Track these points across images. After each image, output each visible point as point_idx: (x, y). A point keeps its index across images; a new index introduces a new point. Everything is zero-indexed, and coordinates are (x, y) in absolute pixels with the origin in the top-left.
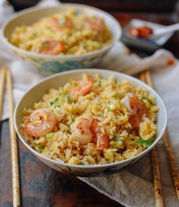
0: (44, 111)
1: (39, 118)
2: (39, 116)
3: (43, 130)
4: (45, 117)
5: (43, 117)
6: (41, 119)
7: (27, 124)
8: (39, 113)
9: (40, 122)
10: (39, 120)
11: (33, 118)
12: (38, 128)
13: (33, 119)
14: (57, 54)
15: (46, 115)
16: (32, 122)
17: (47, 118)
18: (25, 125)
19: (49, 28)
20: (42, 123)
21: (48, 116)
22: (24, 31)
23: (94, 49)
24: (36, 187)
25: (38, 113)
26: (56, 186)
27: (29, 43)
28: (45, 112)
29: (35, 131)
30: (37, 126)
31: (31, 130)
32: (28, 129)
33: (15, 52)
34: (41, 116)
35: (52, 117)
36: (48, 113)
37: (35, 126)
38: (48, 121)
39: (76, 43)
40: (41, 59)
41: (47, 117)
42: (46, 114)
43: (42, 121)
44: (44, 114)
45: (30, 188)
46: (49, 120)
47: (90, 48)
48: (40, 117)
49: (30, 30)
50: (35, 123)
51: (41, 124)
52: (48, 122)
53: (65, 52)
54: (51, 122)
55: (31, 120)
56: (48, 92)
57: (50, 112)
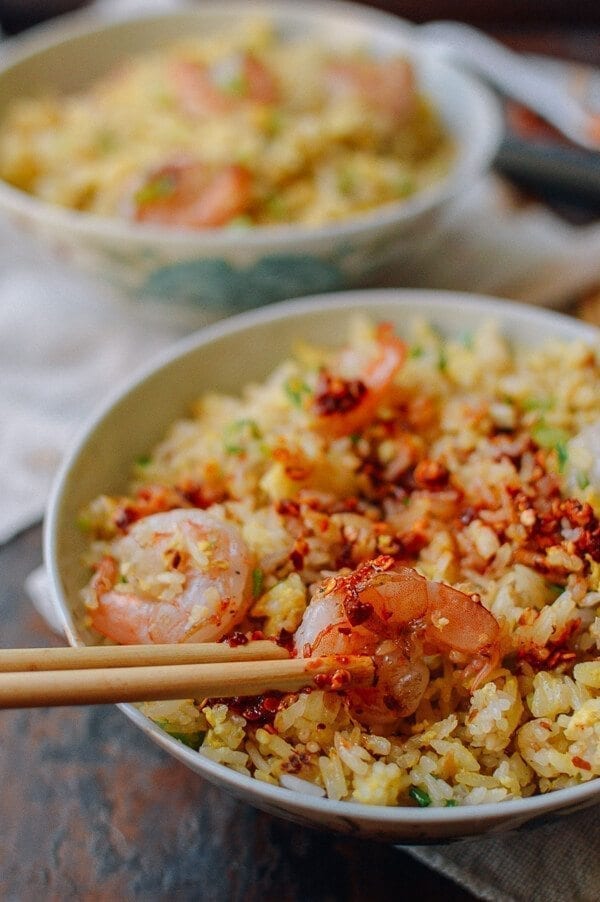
0: (190, 523)
1: (168, 561)
2: (170, 552)
3: (193, 620)
4: (198, 552)
5: (188, 556)
6: (177, 562)
7: (104, 589)
8: (166, 535)
9: (174, 578)
10: (168, 570)
11: (134, 560)
12: (166, 609)
13: (134, 567)
14: (219, 221)
15: (203, 545)
16: (130, 579)
17: (210, 559)
18: (98, 599)
19: (170, 105)
20: (185, 586)
21: (213, 548)
22: (57, 122)
23: (384, 194)
24: (168, 880)
25: (157, 535)
26: (262, 872)
27: (82, 176)
28: (196, 526)
29: (149, 625)
30: (159, 601)
31: (130, 619)
32: (115, 618)
33: (23, 225)
34: (179, 548)
35: (233, 552)
36: (212, 533)
37: (150, 597)
38: (216, 571)
39: (303, 173)
40: (147, 252)
41: (208, 553)
42: (202, 536)
43: (184, 572)
44: (188, 539)
45: (138, 889)
46: (221, 569)
47: (366, 193)
48: (172, 557)
49: (83, 117)
50: (145, 585)
51: (180, 590)
52: (215, 579)
53: (254, 211)
54: (231, 580)
55: (124, 568)
56: (191, 413)
57: (218, 526)
